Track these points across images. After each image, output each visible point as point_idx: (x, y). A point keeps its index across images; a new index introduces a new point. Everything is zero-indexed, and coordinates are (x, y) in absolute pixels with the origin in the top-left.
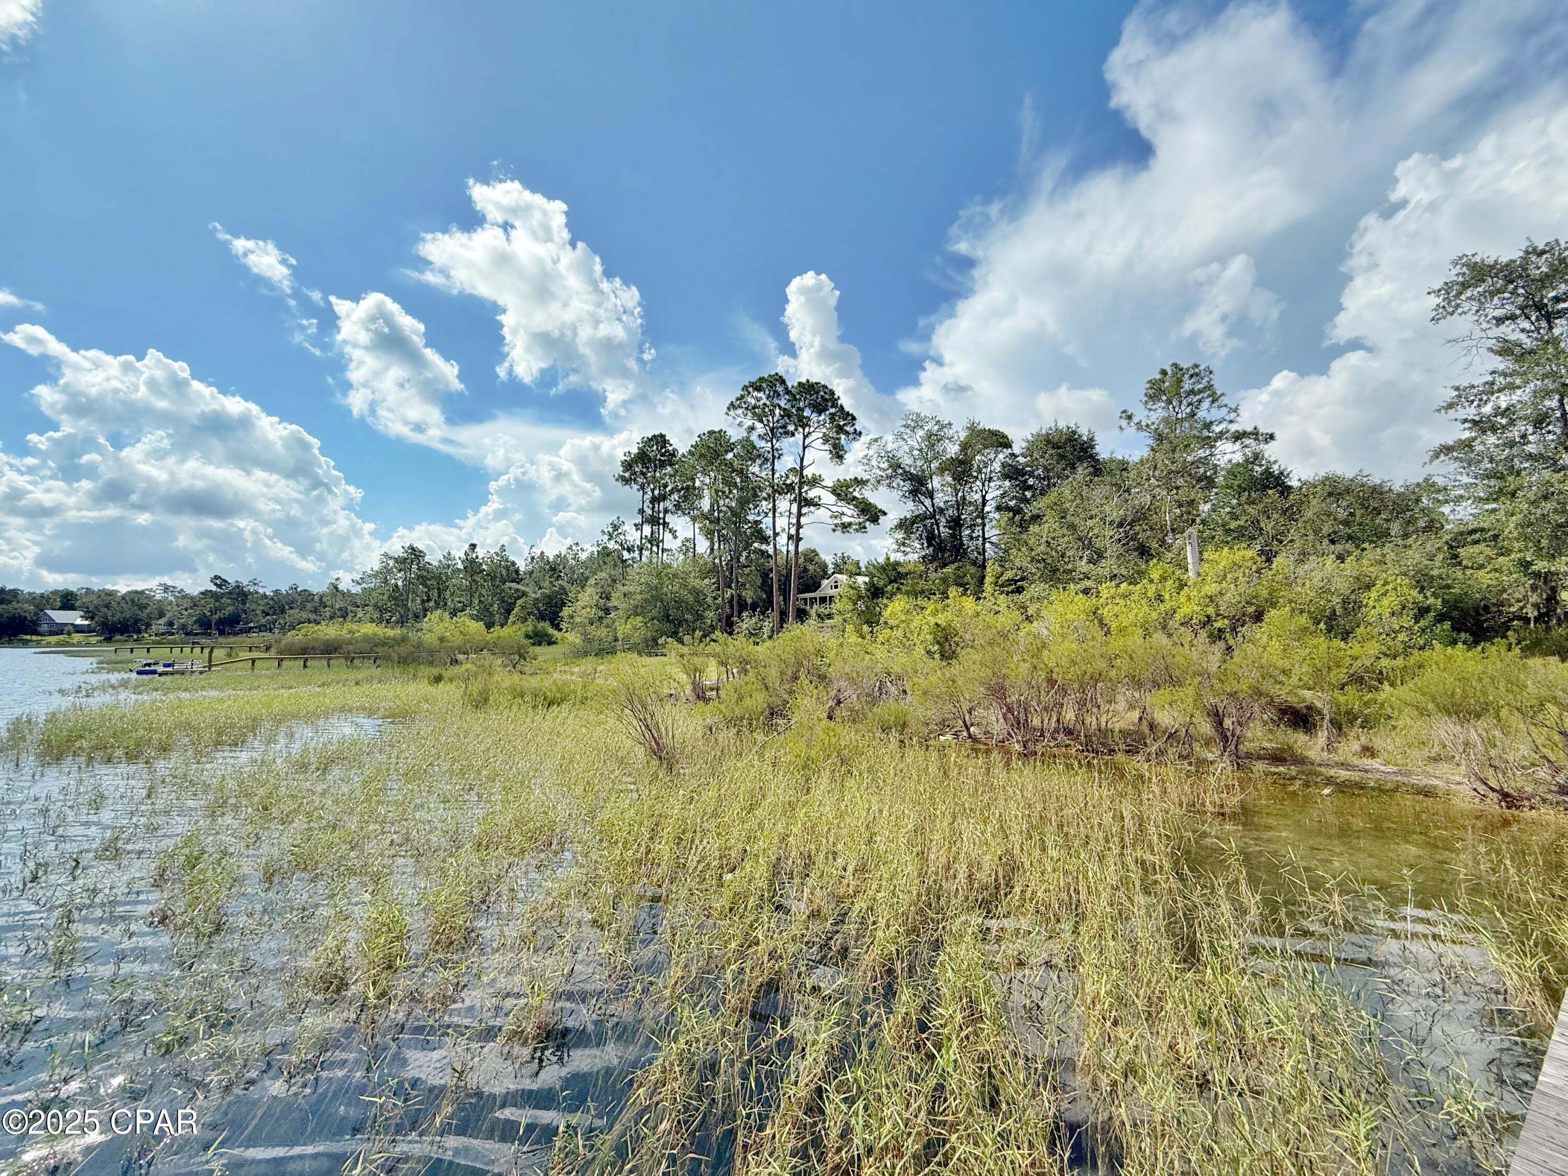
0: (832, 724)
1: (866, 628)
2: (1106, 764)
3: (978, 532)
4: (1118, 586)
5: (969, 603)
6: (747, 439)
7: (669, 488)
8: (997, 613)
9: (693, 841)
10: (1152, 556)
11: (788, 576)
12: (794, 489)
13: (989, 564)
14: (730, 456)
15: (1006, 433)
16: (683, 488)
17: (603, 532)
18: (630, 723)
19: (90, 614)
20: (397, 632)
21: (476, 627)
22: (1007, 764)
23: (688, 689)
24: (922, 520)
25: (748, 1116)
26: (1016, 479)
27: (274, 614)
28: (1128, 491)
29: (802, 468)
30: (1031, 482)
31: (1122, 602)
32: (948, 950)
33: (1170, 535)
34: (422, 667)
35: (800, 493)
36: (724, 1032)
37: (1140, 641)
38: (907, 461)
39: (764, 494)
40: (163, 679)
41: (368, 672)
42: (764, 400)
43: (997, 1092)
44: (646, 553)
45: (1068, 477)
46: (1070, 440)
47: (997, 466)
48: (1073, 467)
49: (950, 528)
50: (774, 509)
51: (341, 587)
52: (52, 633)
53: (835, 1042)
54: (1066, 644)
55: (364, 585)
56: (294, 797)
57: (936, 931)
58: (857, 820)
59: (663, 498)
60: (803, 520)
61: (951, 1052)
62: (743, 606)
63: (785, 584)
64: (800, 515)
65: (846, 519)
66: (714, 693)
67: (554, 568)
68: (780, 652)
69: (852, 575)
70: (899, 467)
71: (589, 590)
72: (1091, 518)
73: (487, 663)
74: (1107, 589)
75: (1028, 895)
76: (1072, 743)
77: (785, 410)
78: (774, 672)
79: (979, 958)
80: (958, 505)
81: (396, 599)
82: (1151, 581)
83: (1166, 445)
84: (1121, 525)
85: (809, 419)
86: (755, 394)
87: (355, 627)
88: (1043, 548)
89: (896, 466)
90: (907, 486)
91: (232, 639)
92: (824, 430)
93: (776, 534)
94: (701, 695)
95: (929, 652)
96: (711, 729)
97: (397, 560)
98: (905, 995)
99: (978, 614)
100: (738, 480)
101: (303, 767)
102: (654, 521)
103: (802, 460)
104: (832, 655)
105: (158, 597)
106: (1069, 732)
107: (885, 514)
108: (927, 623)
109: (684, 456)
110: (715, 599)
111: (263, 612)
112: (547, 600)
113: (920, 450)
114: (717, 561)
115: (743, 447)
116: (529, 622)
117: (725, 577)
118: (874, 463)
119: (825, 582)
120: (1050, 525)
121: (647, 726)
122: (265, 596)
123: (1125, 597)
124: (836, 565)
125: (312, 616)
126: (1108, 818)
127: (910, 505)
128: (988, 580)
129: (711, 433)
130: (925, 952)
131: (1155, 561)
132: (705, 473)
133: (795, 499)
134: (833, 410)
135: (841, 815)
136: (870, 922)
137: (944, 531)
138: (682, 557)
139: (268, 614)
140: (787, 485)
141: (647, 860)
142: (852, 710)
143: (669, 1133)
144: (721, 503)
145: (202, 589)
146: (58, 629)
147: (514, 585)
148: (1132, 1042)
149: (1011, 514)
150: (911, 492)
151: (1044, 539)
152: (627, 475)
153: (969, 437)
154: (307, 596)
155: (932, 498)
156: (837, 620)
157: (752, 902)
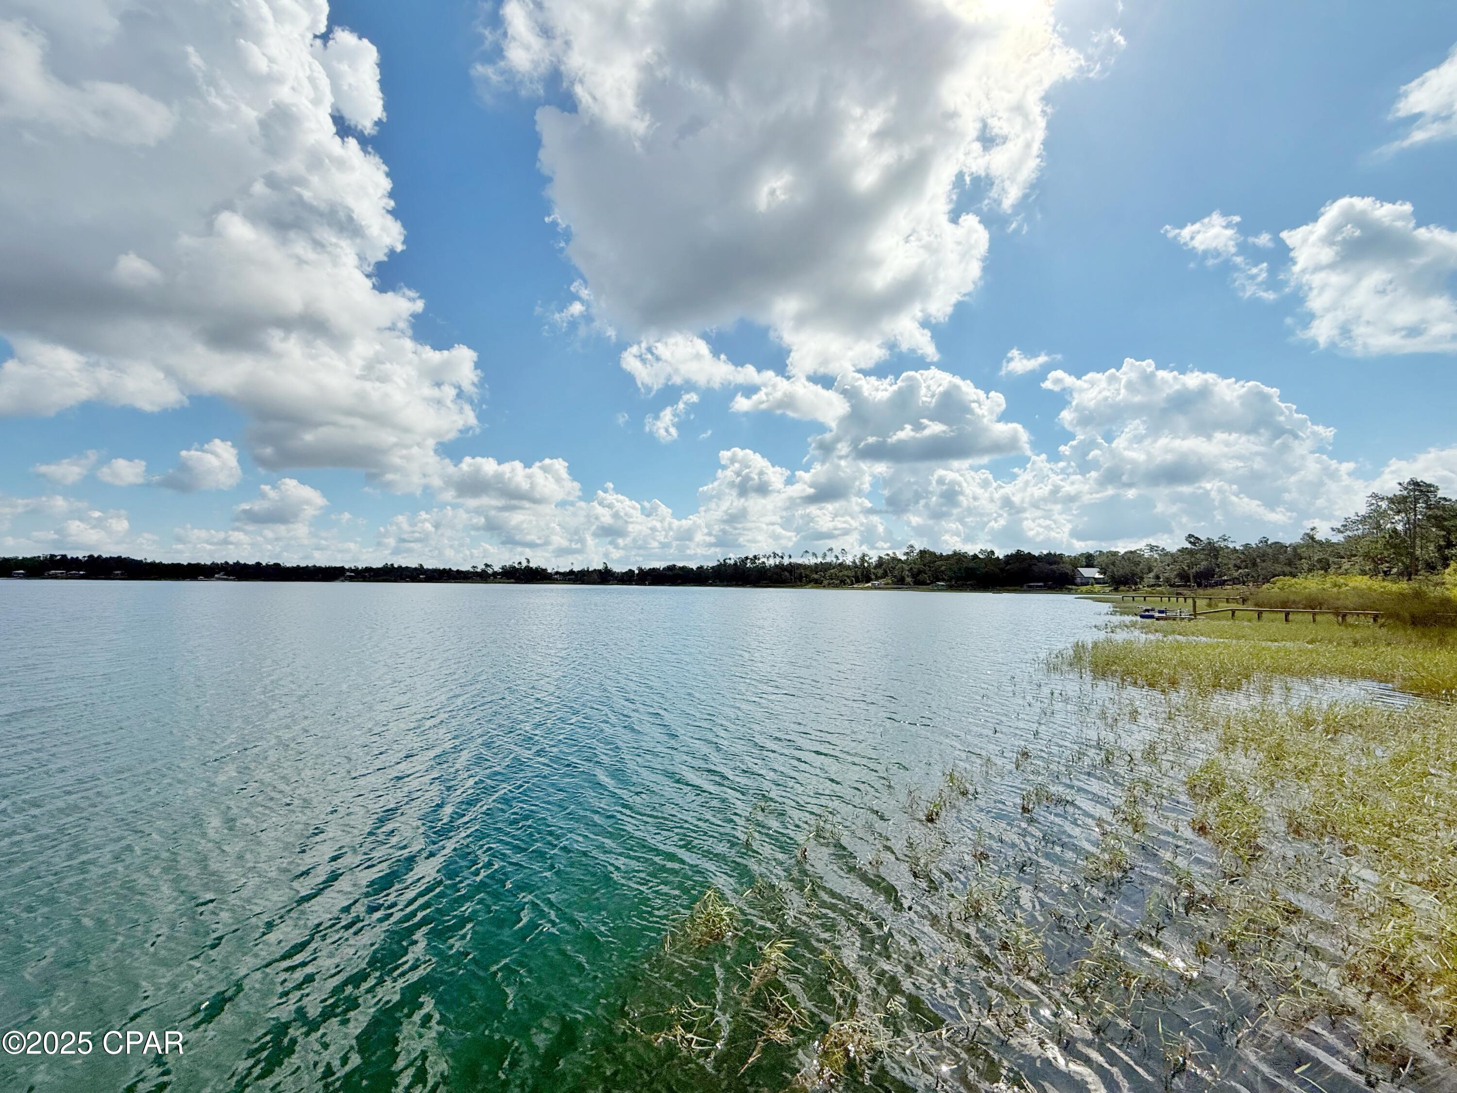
19: (1103, 571)
20: (1403, 586)
27: (1246, 567)
40: (1162, 622)
41: (1368, 633)
51: (1319, 537)
52: (1083, 584)
55: (1349, 533)
56: (1305, 754)
81: (1395, 546)
87: (1341, 580)
91: (1210, 591)
97: (1391, 500)
101: (1308, 724)
105: (1146, 555)
111: (1235, 566)
122: (1235, 550)
125: (1287, 569)
139: (1240, 568)
145: (1179, 547)
146: (1086, 582)
154: (1279, 547)
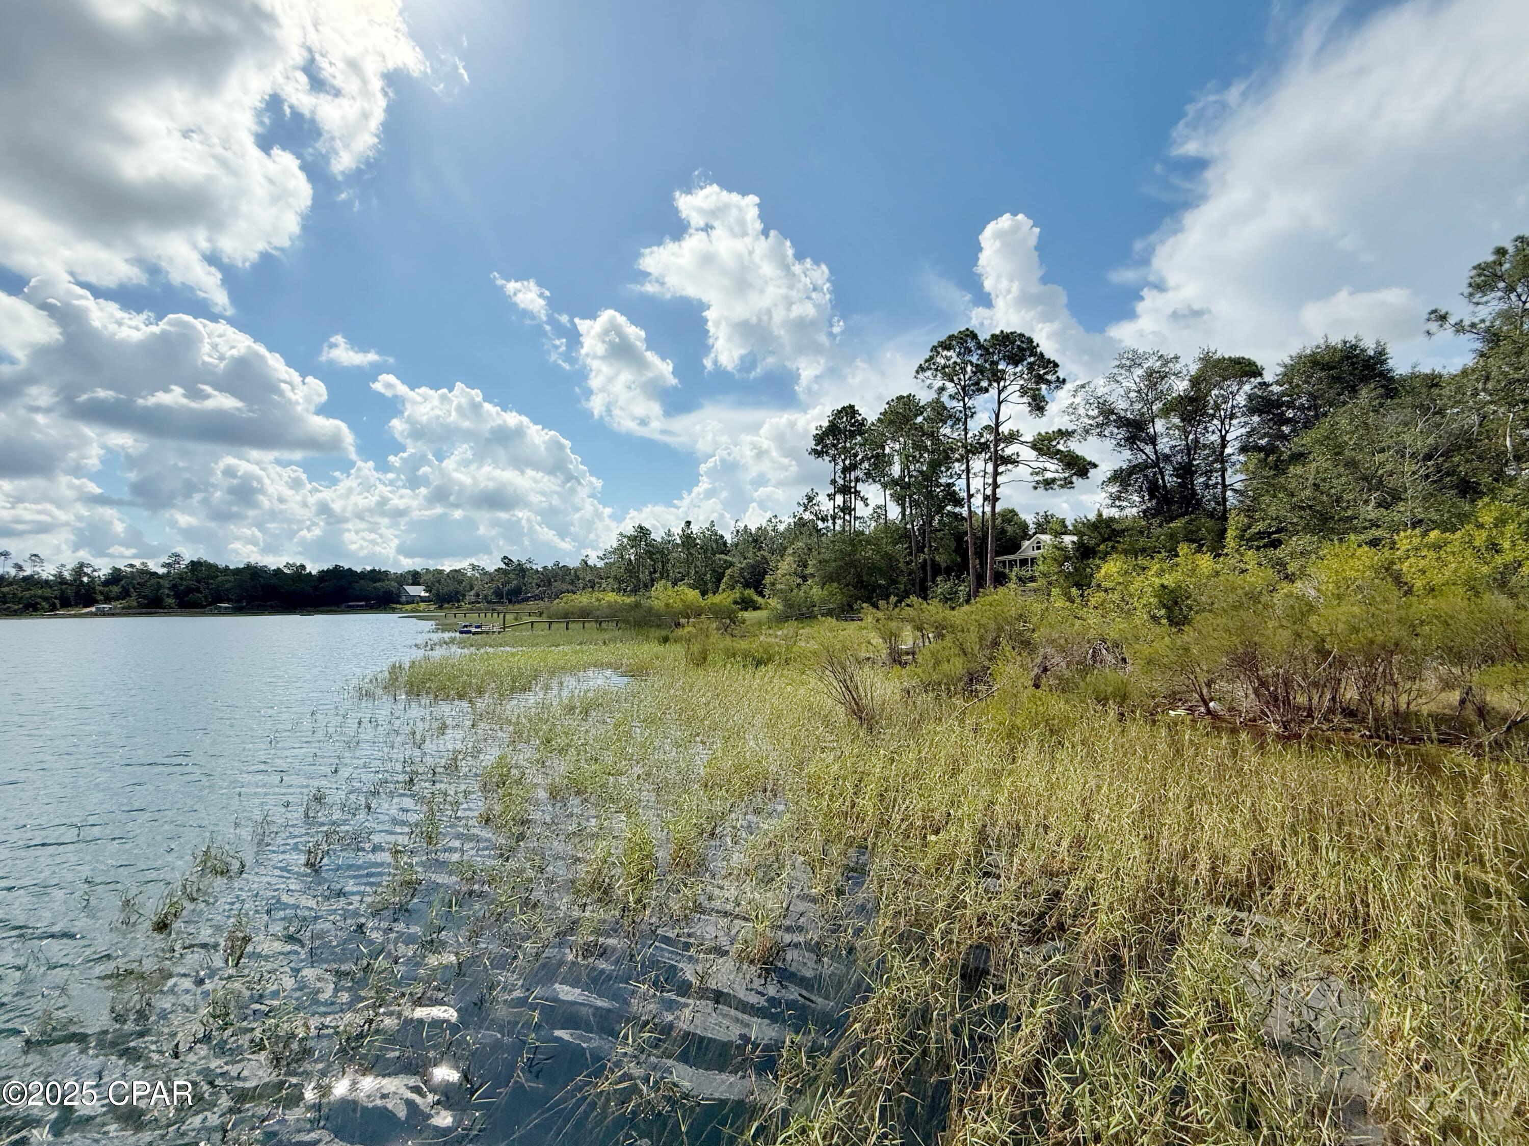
0: (1039, 693)
1: (1074, 591)
2: (1408, 754)
3: (1216, 478)
4: (1425, 534)
5: (1205, 562)
6: (938, 401)
7: (860, 457)
8: (1243, 571)
9: (895, 800)
10: (1481, 495)
11: (985, 537)
12: (988, 447)
13: (1232, 516)
14: (920, 419)
15: (1253, 358)
16: (872, 457)
17: (799, 504)
18: (831, 684)
19: (429, 588)
20: (632, 599)
21: (693, 595)
22: (1262, 747)
23: (884, 653)
24: (1141, 470)
25: (963, 1072)
26: (1268, 413)
27: (544, 586)
28: (1441, 412)
29: (998, 424)
30: (1290, 414)
31: (1432, 554)
32: (1187, 945)
33: (1514, 464)
34: (653, 629)
35: (996, 451)
36: (934, 987)
37: (1461, 603)
38: (1121, 405)
39: (957, 456)
40: (476, 637)
41: (612, 634)
42: (955, 358)
43: (1256, 1112)
44: (839, 522)
45: (1344, 403)
46: (1348, 358)
47: (1241, 400)
48: (1354, 390)
49: (1178, 476)
50: (968, 471)
51: (590, 562)
52: (408, 603)
53: (1053, 1018)
54: (1343, 608)
55: (606, 561)
56: (566, 734)
57: (1170, 923)
58: (1071, 793)
59: (853, 467)
60: (1000, 479)
61: (1194, 1056)
62: (937, 570)
63: (981, 547)
64: (996, 474)
65: (1049, 475)
66: (910, 657)
67: (755, 540)
68: (978, 618)
69: (1057, 534)
70: (1112, 413)
71: (789, 559)
72: (1382, 451)
73: (705, 627)
74: (1405, 540)
75: (1295, 898)
76: (1356, 727)
77: (977, 365)
78: (972, 638)
79: (1228, 960)
80: (1189, 450)
81: (630, 571)
82: (1481, 526)
83: (1506, 347)
84: (1428, 457)
85: (1004, 372)
86: (945, 353)
87: (600, 596)
88: (1308, 492)
89: (1107, 411)
90: (1122, 433)
91: (517, 606)
92: (1022, 382)
93: (970, 496)
94: (897, 658)
95: (1154, 618)
96: (908, 692)
97: (629, 538)
98: (1134, 985)
99: (1217, 574)
100: (929, 443)
101: (571, 709)
102: (845, 490)
103: (997, 416)
104: (1035, 619)
105: (469, 574)
106: (1349, 713)
107: (1095, 466)
108: (1150, 585)
109: (873, 424)
110: (908, 563)
111: (537, 584)
112: (751, 570)
113: (1139, 392)
114: (909, 526)
115: (933, 409)
116: (737, 590)
117: (917, 542)
118: (1082, 411)
119: (1026, 543)
120: (1320, 462)
121: (847, 688)
123: (1437, 547)
124: (1038, 525)
125: (570, 587)
126: (1411, 821)
127: (1127, 454)
128: (1231, 533)
129: (900, 398)
130: (1159, 945)
131: (1486, 500)
132: (894, 440)
133: (990, 458)
134: (1032, 359)
135: (1052, 787)
136: (1090, 903)
137: (1170, 480)
138: (874, 524)
139: (540, 586)
140: (981, 444)
141: (852, 814)
142: (1060, 679)
143: (885, 1070)
144: (912, 468)
145: (496, 567)
146: (412, 600)
147: (722, 556)
148: (1454, 1096)
149: (1262, 455)
150: (1127, 439)
151: (1311, 481)
152: (819, 448)
153: (1202, 370)
154: (566, 570)
155: (1154, 444)
156: (1041, 582)
157: (958, 865)
